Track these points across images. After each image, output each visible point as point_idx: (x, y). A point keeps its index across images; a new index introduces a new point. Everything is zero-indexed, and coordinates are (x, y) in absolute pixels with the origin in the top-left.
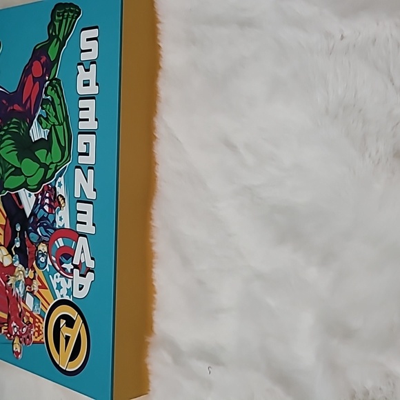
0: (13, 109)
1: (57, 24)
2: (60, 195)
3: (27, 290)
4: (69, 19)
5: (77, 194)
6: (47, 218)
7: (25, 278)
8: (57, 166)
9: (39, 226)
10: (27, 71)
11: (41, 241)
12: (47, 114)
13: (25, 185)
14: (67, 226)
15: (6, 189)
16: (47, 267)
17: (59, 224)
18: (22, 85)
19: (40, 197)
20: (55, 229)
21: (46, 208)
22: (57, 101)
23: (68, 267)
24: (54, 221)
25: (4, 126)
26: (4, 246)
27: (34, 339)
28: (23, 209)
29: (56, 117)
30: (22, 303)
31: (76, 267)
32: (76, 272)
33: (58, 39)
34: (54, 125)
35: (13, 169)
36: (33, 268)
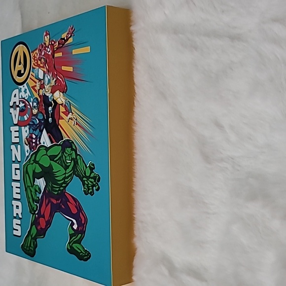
0: (57, 200)
1: (32, 245)
2: (27, 145)
3: (43, 81)
5: (19, 146)
6: (33, 130)
7: (44, 88)
8: (30, 162)
9: (37, 124)
10: (49, 223)
11: (36, 115)
12: (36, 194)
13: (47, 149)
14: (23, 128)
15: (60, 145)
16: (32, 100)
17: (27, 128)
18: (52, 216)
19: (38, 143)
20: (29, 124)
21: (34, 136)
22: (31, 200)
23: (21, 105)
24: (29, 129)
25: (63, 189)
26: (60, 104)
28: (47, 133)
30: (46, 70)
31: (18, 106)
32: (17, 104)
33: (31, 236)
34: (32, 187)
35: (55, 160)
36: (40, 96)
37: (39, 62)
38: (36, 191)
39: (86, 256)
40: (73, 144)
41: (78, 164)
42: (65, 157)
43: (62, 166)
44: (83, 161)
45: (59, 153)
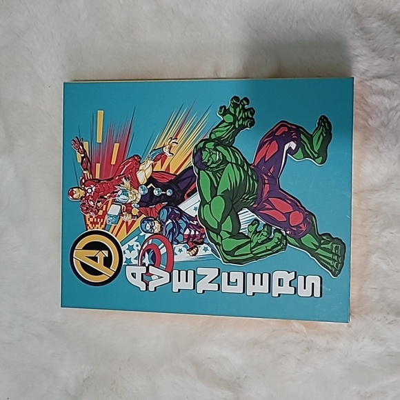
0: (265, 184)
1: (328, 246)
2: (197, 250)
3: (123, 206)
4: (331, 262)
5: (200, 271)
6: (180, 233)
7: (131, 203)
8: (220, 245)
9: (173, 222)
11: (162, 223)
12: (260, 232)
13: (203, 202)
14: (176, 259)
15: (199, 174)
16: (143, 233)
18: (284, 196)
19: (195, 223)
20: (172, 243)
21: (187, 232)
22: (270, 245)
23: (146, 261)
24: (178, 243)
26: (153, 172)
27: (88, 216)
28: (184, 200)
29: (258, 244)
30: (111, 199)
31: (148, 269)
33: (318, 247)
34: (251, 242)
35: (216, 185)
36: (141, 213)
37: (101, 213)
38: (256, 232)
39: (325, 126)
40: (198, 147)
41: (221, 137)
42: (213, 163)
43: (224, 169)
44: (217, 127)
45: (208, 174)
